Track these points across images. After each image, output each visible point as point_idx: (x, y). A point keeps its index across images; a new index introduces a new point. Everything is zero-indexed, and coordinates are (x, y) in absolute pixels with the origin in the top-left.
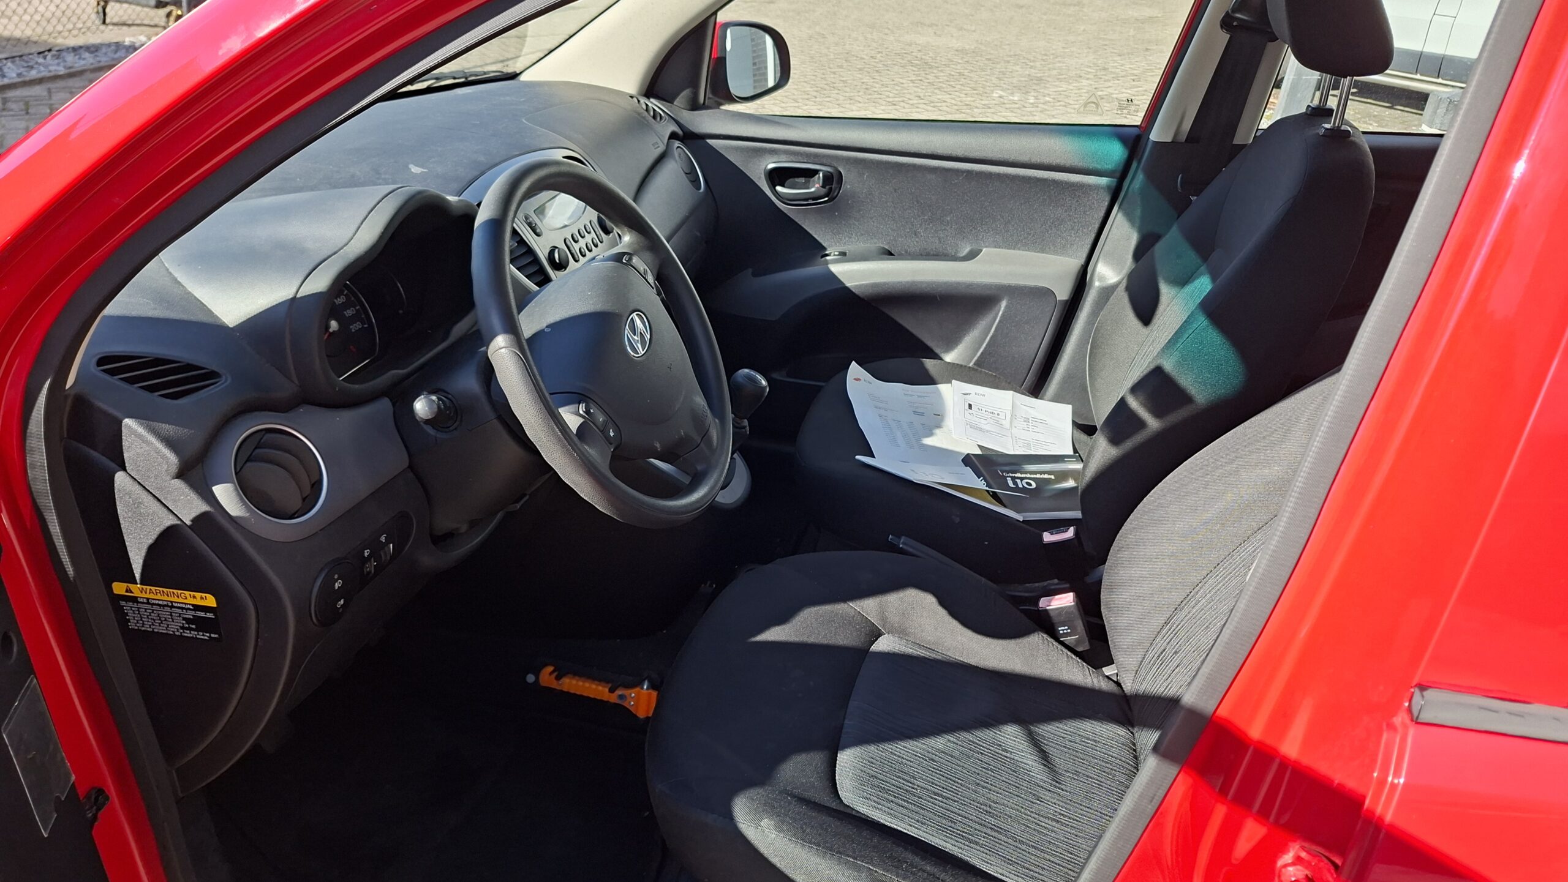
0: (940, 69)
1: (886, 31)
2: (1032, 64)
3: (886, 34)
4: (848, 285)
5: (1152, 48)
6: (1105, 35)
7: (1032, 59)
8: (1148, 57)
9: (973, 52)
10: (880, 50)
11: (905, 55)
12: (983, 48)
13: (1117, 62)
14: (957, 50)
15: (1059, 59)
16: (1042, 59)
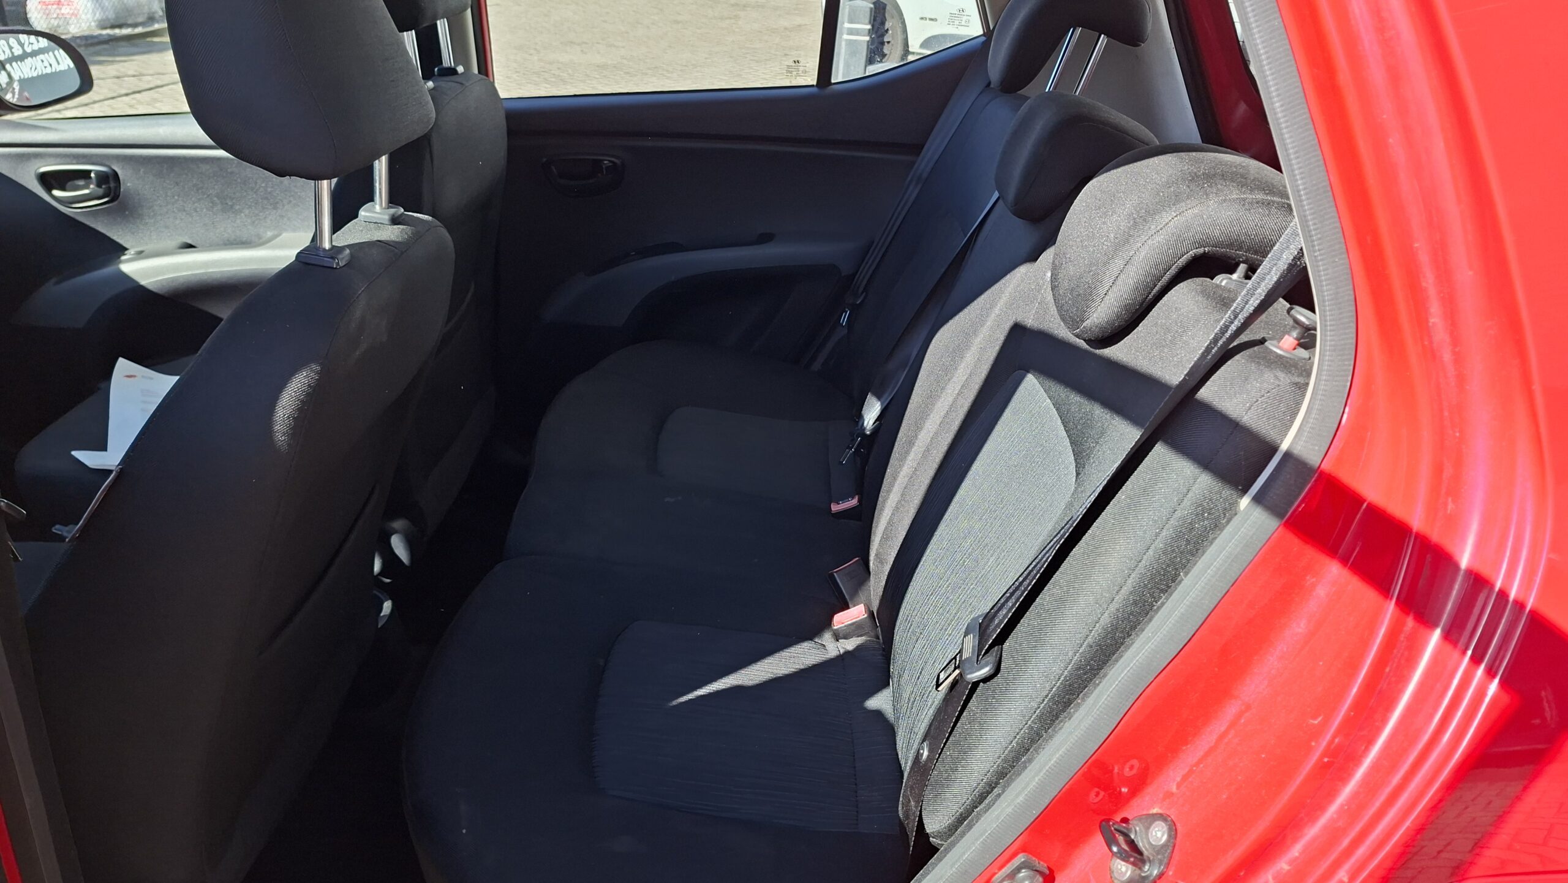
0: (574, 85)
1: (532, 51)
2: (669, 75)
3: (531, 55)
4: (143, 283)
5: (792, 53)
6: (751, 44)
7: (671, 70)
8: (783, 62)
9: (615, 67)
10: (518, 70)
11: (543, 73)
12: (625, 62)
13: (753, 69)
14: (598, 66)
15: (699, 69)
16: (681, 70)
